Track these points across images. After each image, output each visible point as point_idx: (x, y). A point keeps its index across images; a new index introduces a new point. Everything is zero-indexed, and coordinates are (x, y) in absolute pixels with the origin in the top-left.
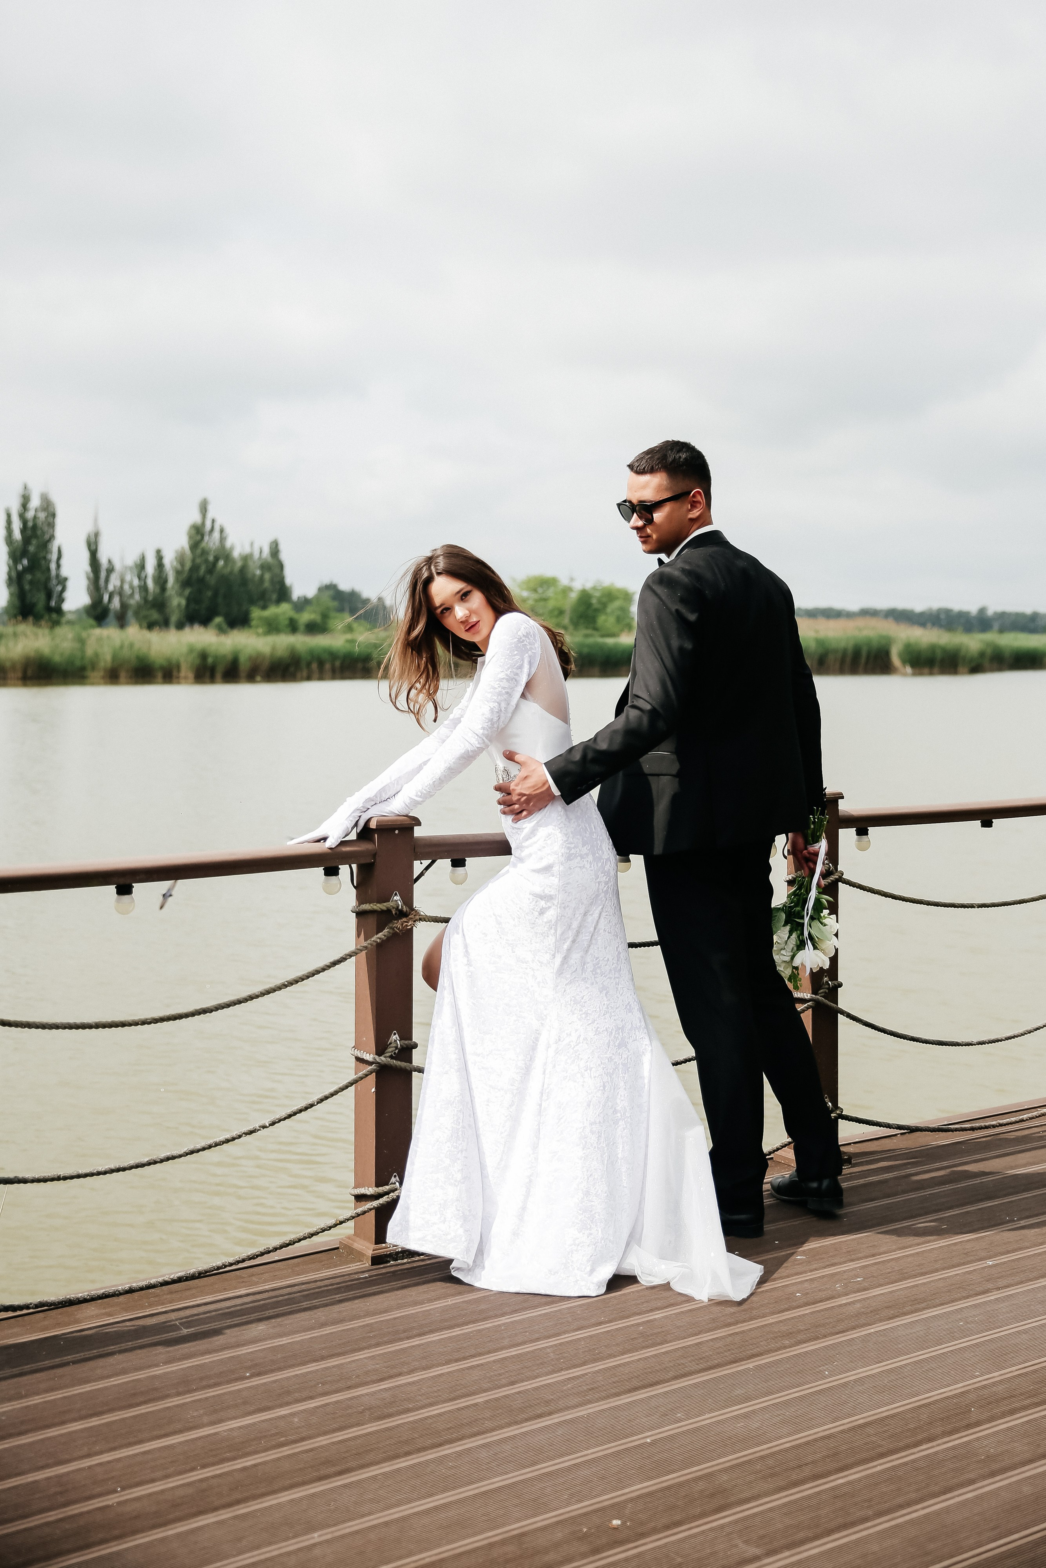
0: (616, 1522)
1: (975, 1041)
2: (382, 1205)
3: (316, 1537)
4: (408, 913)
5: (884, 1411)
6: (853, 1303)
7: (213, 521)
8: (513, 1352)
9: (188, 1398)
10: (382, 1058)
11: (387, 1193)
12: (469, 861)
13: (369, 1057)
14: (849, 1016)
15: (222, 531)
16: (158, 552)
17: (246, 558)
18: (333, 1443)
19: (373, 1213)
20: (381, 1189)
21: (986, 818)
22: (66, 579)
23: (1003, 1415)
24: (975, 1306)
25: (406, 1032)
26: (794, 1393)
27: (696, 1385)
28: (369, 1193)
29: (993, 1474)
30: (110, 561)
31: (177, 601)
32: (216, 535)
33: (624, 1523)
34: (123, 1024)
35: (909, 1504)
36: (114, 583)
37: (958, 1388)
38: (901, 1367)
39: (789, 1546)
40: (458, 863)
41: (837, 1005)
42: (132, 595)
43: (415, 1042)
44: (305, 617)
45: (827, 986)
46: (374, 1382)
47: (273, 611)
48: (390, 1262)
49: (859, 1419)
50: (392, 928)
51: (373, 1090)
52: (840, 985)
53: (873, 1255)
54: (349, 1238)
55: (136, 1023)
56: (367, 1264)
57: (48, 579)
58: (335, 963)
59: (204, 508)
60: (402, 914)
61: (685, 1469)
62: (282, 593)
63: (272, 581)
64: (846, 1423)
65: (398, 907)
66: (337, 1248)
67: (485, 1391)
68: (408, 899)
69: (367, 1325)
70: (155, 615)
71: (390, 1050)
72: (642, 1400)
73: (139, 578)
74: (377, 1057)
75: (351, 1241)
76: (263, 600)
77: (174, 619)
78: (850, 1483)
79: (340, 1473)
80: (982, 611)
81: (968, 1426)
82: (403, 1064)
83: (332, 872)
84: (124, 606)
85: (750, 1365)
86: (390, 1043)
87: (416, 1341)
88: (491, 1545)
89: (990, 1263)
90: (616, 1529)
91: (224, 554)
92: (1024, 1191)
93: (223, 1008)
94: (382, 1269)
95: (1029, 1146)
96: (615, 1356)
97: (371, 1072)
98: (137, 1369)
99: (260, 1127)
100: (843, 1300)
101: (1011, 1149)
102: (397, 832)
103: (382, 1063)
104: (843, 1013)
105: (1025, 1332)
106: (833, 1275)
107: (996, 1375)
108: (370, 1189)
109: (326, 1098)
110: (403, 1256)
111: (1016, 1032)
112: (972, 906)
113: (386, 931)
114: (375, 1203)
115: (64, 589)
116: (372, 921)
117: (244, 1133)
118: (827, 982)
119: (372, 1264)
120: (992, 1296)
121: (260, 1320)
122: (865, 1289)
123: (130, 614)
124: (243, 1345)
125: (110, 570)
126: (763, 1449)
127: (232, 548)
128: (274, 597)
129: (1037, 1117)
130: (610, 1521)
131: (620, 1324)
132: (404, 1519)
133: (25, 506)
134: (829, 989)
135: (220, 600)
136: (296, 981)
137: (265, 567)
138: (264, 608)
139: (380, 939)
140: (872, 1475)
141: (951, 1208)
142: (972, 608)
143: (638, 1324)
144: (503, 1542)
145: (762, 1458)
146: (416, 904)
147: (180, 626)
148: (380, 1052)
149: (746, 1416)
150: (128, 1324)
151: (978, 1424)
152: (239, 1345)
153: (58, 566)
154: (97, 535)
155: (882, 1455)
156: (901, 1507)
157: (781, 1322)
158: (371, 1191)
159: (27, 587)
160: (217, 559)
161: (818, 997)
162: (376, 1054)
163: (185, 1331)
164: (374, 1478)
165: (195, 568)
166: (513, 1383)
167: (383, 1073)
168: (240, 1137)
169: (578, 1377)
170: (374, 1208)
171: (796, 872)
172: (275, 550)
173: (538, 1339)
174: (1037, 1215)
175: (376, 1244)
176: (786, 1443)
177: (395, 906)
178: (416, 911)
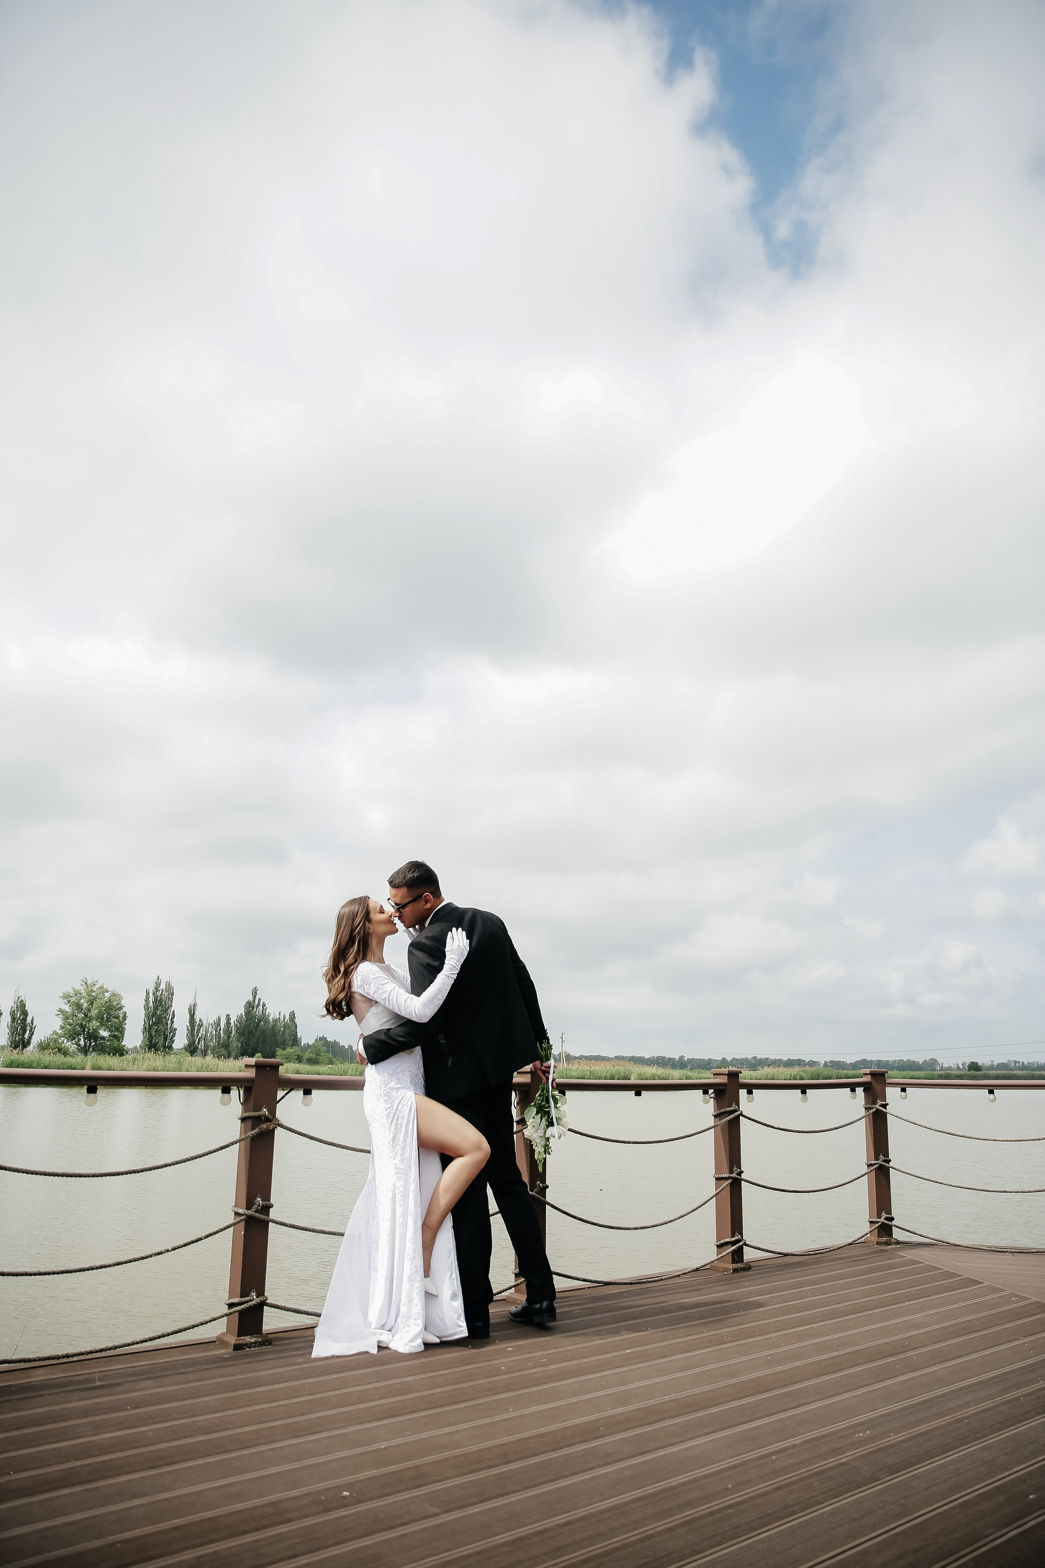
0: (346, 1493)
1: (632, 1227)
2: (243, 1309)
3: (136, 1502)
4: (272, 1119)
5: (543, 1430)
6: (538, 1372)
7: (260, 1000)
8: (309, 1398)
9: (83, 1421)
10: (250, 1212)
11: (247, 1302)
12: (313, 1092)
13: (241, 1211)
14: (553, 1206)
15: (264, 1005)
16: (228, 1016)
17: (276, 1021)
18: (170, 1447)
19: (237, 1314)
20: (244, 1299)
21: (638, 1090)
22: (176, 1029)
23: (620, 1431)
24: (614, 1373)
25: (267, 1196)
26: (487, 1421)
27: (423, 1417)
28: (235, 1302)
29: (606, 1464)
30: (201, 1020)
31: (235, 1044)
32: (261, 1007)
33: (351, 1495)
34: (80, 1176)
35: (547, 1482)
36: (202, 1031)
37: (594, 1417)
38: (560, 1406)
39: (459, 1508)
40: (307, 1092)
41: (545, 1199)
42: (212, 1039)
43: (272, 1204)
44: (307, 1055)
45: (539, 1187)
46: (211, 1413)
47: (289, 1050)
48: (245, 1349)
49: (526, 1435)
50: (261, 1128)
51: (243, 1233)
52: (547, 1187)
53: (556, 1348)
54: (222, 1334)
55: (88, 1176)
56: (231, 1350)
57: (166, 1029)
58: (222, 1148)
59: (255, 992)
60: (268, 1120)
61: (403, 1463)
62: (295, 1041)
63: (290, 1035)
64: (517, 1437)
65: (266, 1115)
66: (215, 1341)
67: (283, 1419)
68: (273, 1111)
69: (219, 1382)
70: (223, 1051)
71: (254, 1207)
72: (386, 1425)
73: (216, 1031)
74: (246, 1211)
75: (223, 1336)
76: (284, 1046)
77: (233, 1054)
78: (511, 1470)
79: (167, 1464)
80: (681, 1058)
81: (596, 1438)
82: (263, 1217)
83: (226, 1090)
84: (207, 1047)
85: (462, 1405)
86: (256, 1203)
87: (247, 1391)
88: (256, 1507)
89: (629, 1351)
90: (344, 1497)
91: (264, 1017)
92: (657, 1315)
93: (147, 1170)
94: (240, 1352)
95: (664, 1293)
96: (375, 1400)
97: (242, 1221)
98: (56, 1404)
99: (165, 1250)
100: (532, 1371)
101: (654, 1295)
102: (268, 1068)
103: (249, 1214)
104: (549, 1204)
105: (643, 1387)
106: (528, 1358)
107: (620, 1410)
108: (236, 1299)
109: (211, 1235)
110: (255, 1345)
111: (657, 1223)
112: (629, 1143)
113: (256, 1130)
114: (238, 1308)
115: (174, 1035)
116: (249, 1123)
117: (154, 1254)
118: (539, 1184)
119: (234, 1350)
120: (626, 1369)
121: (149, 1379)
122: (547, 1365)
123: (209, 1052)
124: (132, 1392)
125: (201, 1025)
126: (459, 1451)
127: (269, 1015)
128: (290, 1043)
129: (671, 1278)
130: (342, 1493)
131: (384, 1383)
132: (200, 1492)
133: (157, 989)
134: (540, 1188)
135: (260, 1044)
136: (196, 1158)
137: (286, 1026)
138: (284, 1049)
139: (252, 1134)
140: (527, 1466)
141: (611, 1324)
142: (676, 1057)
143: (396, 1384)
144: (265, 1506)
145: (456, 1457)
146: (278, 1115)
147: (236, 1058)
148: (248, 1208)
149: (452, 1433)
150: (62, 1379)
151: (602, 1436)
152: (129, 1392)
153: (172, 1022)
154: (194, 1005)
155: (536, 1455)
156: (541, 1484)
157: (488, 1382)
158: (236, 1300)
159: (153, 1033)
160: (260, 1021)
161: (533, 1193)
162: (246, 1209)
163: (98, 1383)
164: (190, 1468)
165: (247, 1026)
166: (302, 1415)
167: (250, 1222)
168: (151, 1256)
169: (347, 1412)
170: (237, 1311)
171: (521, 1115)
172: (292, 1016)
173: (328, 1391)
174: (663, 1327)
175: (239, 1336)
176: (474, 1448)
177: (264, 1114)
178: (277, 1119)
